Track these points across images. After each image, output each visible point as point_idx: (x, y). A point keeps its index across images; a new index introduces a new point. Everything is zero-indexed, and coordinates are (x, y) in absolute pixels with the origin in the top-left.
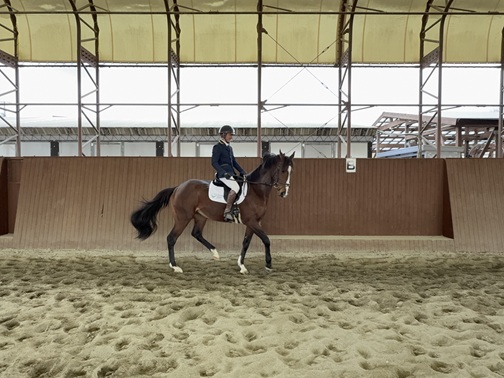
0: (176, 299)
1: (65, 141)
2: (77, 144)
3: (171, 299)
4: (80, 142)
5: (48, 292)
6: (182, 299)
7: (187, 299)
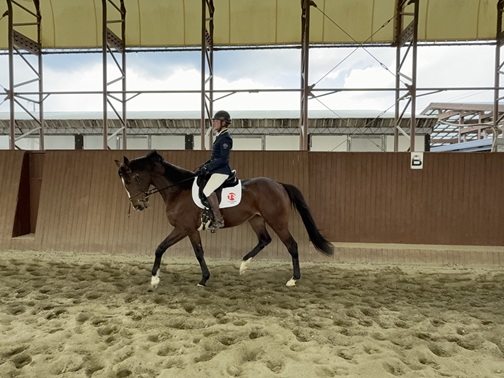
0: (223, 326)
1: (90, 134)
2: (102, 137)
3: (218, 327)
4: (106, 135)
5: (69, 309)
6: (230, 326)
7: (237, 328)
